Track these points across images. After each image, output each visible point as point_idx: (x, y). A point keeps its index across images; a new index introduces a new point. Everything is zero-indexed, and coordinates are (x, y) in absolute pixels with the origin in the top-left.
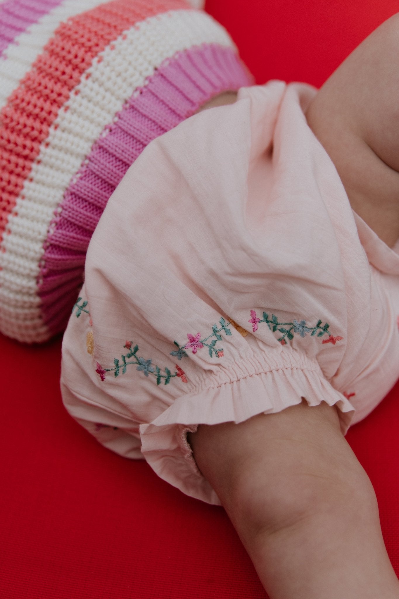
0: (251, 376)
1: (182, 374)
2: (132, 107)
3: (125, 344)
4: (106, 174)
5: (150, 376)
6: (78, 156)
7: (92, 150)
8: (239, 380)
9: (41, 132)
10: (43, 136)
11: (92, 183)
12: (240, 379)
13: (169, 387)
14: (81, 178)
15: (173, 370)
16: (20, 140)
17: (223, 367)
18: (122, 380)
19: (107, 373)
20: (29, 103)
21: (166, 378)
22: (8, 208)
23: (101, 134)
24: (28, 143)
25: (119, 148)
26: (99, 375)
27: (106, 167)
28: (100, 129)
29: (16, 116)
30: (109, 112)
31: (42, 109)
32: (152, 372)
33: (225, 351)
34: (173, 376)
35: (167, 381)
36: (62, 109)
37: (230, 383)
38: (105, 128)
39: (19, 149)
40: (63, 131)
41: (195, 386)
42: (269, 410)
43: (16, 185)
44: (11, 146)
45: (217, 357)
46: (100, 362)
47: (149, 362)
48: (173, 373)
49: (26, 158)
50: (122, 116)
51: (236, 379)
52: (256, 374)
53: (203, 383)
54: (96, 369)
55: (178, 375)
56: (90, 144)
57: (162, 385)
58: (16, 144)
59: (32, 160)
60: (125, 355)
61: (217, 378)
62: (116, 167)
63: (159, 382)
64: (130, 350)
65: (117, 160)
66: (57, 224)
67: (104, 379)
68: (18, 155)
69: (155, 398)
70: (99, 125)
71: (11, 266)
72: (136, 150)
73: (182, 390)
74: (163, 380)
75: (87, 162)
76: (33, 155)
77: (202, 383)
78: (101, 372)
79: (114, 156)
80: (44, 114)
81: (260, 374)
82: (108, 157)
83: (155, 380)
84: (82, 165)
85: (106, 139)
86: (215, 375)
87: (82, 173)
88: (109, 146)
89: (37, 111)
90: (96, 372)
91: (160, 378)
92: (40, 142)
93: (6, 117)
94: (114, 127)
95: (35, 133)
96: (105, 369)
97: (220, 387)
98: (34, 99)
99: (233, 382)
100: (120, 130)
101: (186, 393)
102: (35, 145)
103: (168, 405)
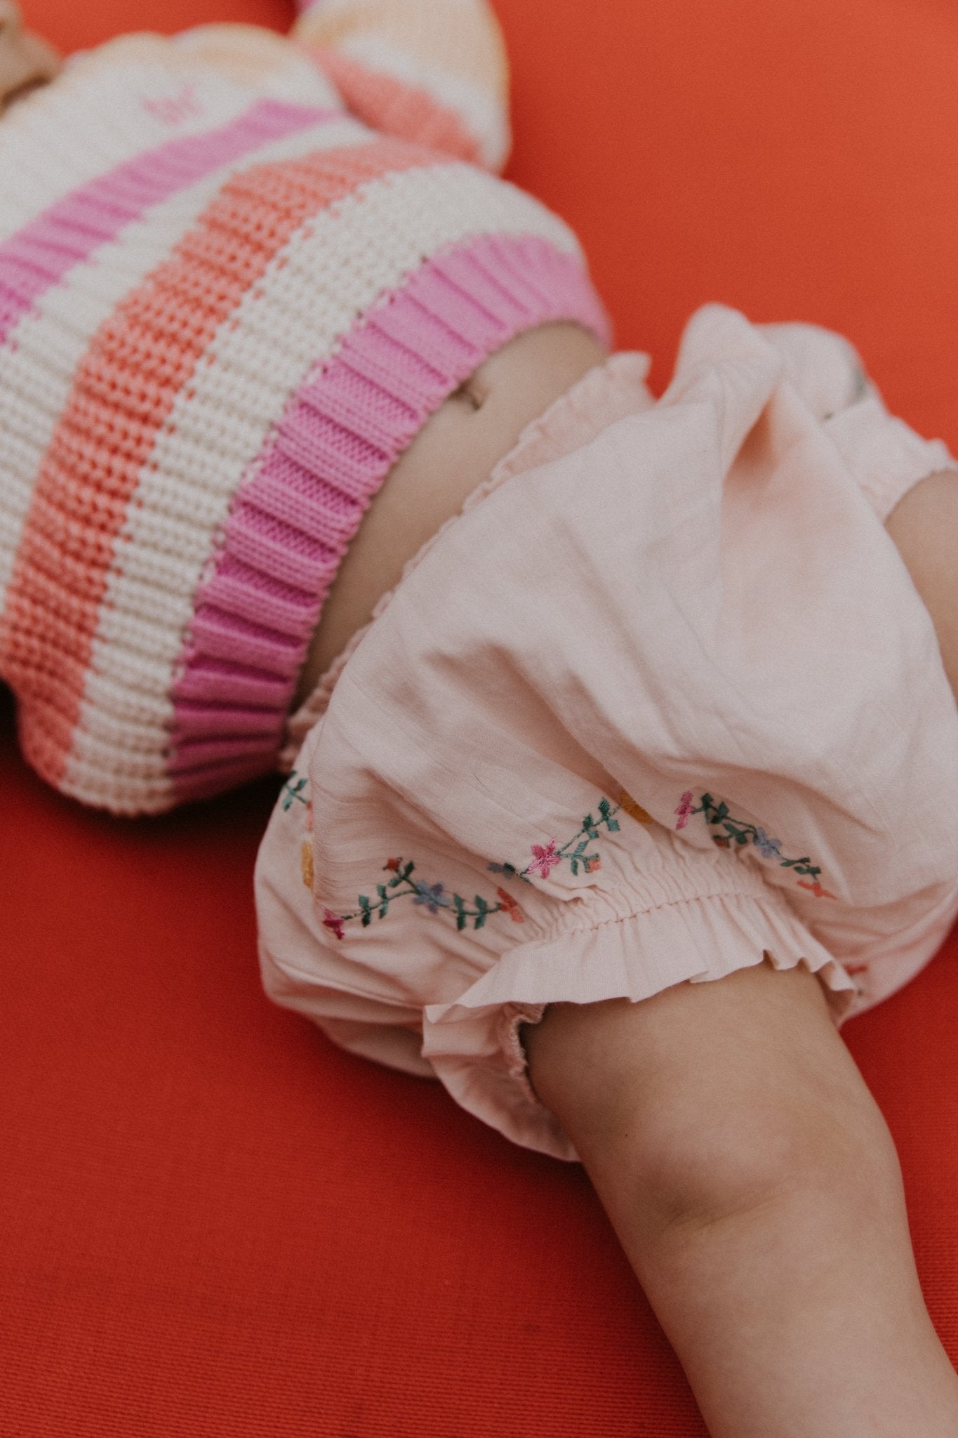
0: (659, 908)
1: (511, 906)
2: (372, 326)
3: (385, 863)
4: (313, 458)
5: (442, 913)
6: (255, 421)
7: (286, 410)
8: (635, 916)
9: (178, 367)
10: (182, 375)
11: (284, 480)
12: (638, 912)
13: (486, 935)
14: (263, 471)
15: (492, 899)
16: (137, 384)
17: (601, 890)
18: (377, 928)
19: (346, 922)
20: (159, 313)
21: (477, 917)
22: (111, 525)
23: (304, 378)
24: (152, 389)
25: (341, 406)
26: (331, 929)
27: (312, 444)
28: (302, 368)
29: (132, 337)
30: (322, 333)
31: (185, 324)
32: (446, 907)
33: (605, 860)
34: (492, 911)
35: (479, 923)
36: (227, 325)
37: (616, 922)
38: (314, 365)
39: (133, 402)
40: (226, 368)
41: (541, 928)
42: (698, 976)
43: (124, 478)
44: (117, 396)
45: (587, 872)
46: (329, 907)
47: (438, 889)
48: (491, 905)
49: (145, 419)
50: (349, 342)
51: (629, 914)
52: (668, 904)
53: (560, 920)
54: (323, 919)
55: (501, 907)
56: (281, 399)
57: (469, 930)
58: (127, 392)
59: (158, 425)
60: (385, 884)
61: (590, 911)
62: (333, 444)
63: (461, 924)
64: (397, 871)
65: (337, 429)
66: (218, 565)
67: (343, 934)
68: (131, 414)
69: (450, 955)
70: (300, 358)
71: (126, 637)
72: (376, 409)
73: (511, 939)
74: (470, 921)
75: (274, 435)
76: (159, 413)
77: (557, 922)
78: (333, 924)
79: (330, 421)
80: (187, 334)
81: (677, 903)
82: (317, 424)
83: (453, 921)
84: (265, 443)
85: (315, 388)
86: (586, 906)
87: (264, 459)
88: (321, 402)
89: (175, 326)
90: (323, 925)
91: (464, 917)
92: (176, 389)
93: (111, 337)
94: (331, 363)
95: (167, 370)
96: (342, 917)
97: (597, 929)
98: (172, 307)
99: (622, 921)
100: (343, 371)
101: (521, 943)
102: (166, 394)
103: (482, 970)
